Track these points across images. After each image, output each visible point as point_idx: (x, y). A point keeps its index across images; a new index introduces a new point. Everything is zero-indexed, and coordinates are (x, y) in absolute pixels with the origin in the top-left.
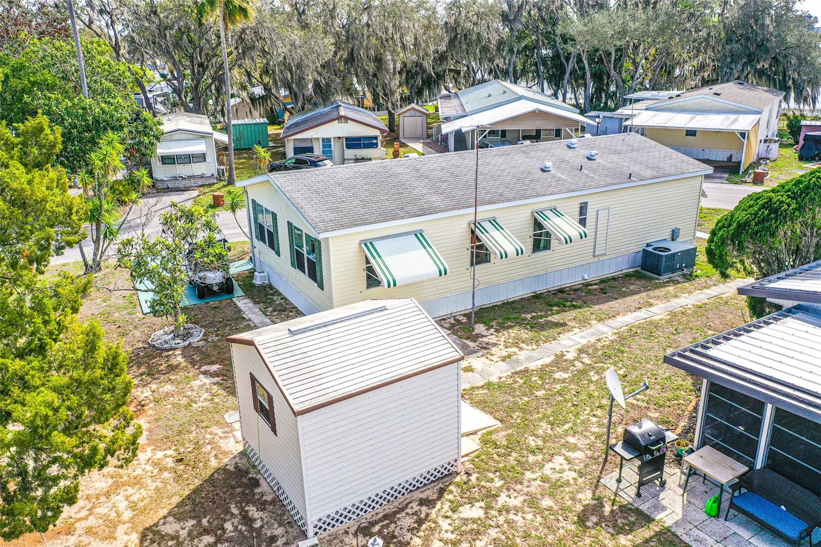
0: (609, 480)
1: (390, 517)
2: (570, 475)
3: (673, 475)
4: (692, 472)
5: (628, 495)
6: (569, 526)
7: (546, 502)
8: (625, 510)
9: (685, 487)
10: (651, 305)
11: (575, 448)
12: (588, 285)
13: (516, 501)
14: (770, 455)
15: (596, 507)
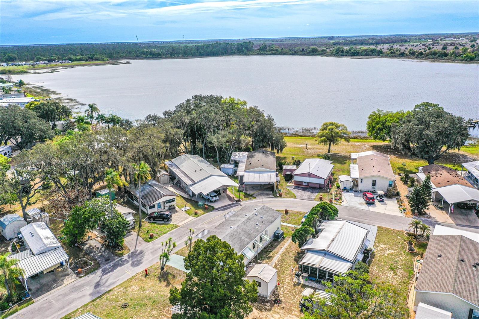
0: (294, 280)
1: (274, 293)
2: (289, 281)
3: (301, 277)
4: (303, 276)
5: (297, 281)
6: (293, 287)
7: (289, 285)
8: (298, 283)
9: (302, 278)
10: (282, 248)
11: (287, 278)
12: (268, 245)
13: (286, 286)
14: (311, 272)
15: (294, 284)
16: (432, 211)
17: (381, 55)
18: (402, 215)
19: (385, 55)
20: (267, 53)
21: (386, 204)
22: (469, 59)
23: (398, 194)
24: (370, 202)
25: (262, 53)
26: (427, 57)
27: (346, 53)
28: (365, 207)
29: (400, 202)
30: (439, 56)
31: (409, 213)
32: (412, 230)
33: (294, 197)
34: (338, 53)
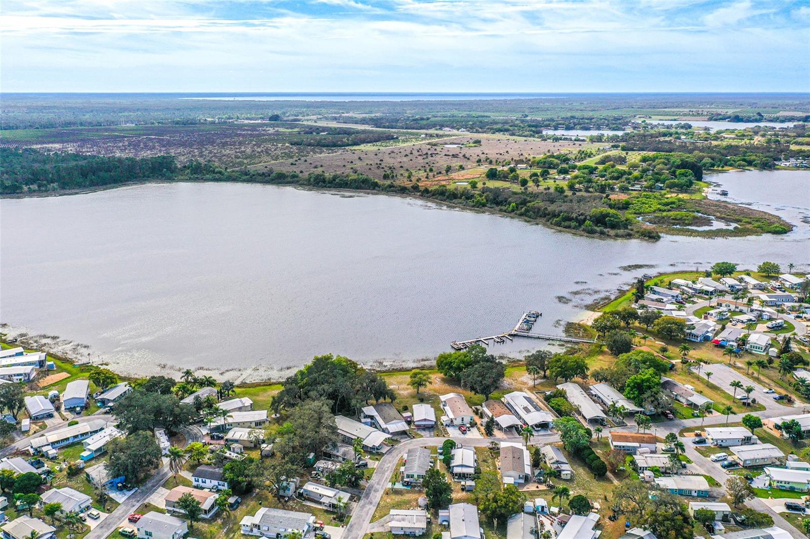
14: (459, 475)
16: (496, 432)
17: (377, 188)
18: (482, 437)
19: (382, 190)
20: (205, 177)
21: (472, 432)
22: (481, 206)
23: (476, 424)
24: (464, 432)
25: (197, 178)
26: (434, 197)
27: (329, 183)
28: (462, 436)
29: (478, 429)
30: (448, 197)
31: (485, 435)
32: (491, 446)
33: (422, 437)
34: (318, 183)
